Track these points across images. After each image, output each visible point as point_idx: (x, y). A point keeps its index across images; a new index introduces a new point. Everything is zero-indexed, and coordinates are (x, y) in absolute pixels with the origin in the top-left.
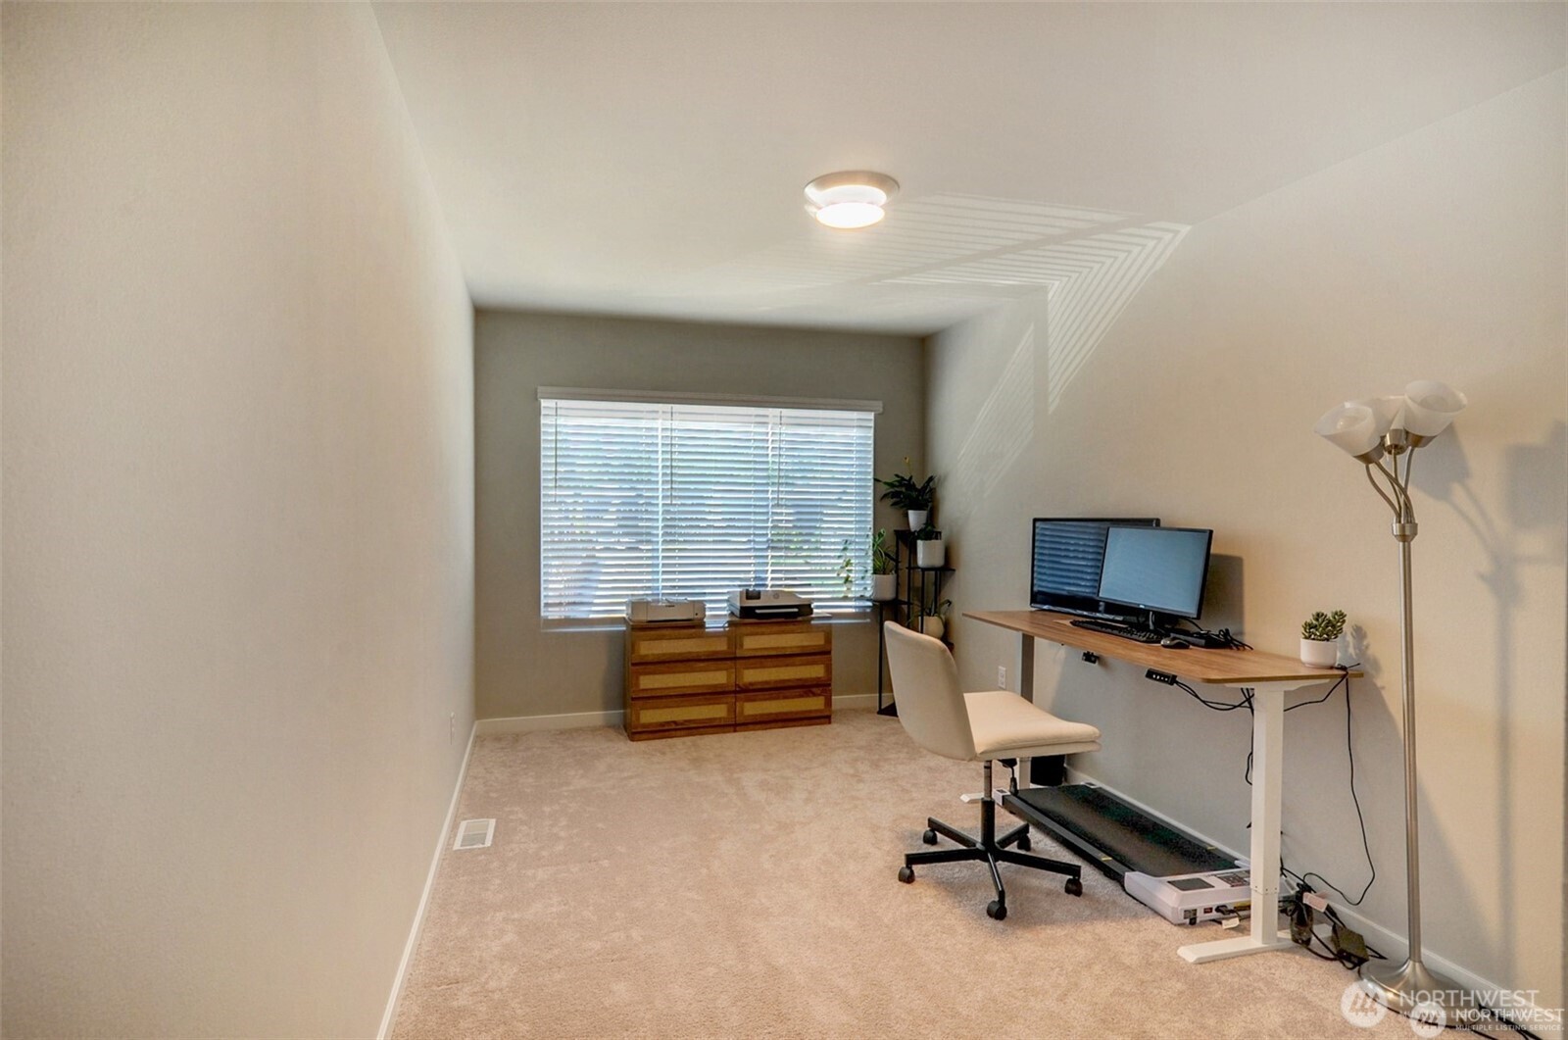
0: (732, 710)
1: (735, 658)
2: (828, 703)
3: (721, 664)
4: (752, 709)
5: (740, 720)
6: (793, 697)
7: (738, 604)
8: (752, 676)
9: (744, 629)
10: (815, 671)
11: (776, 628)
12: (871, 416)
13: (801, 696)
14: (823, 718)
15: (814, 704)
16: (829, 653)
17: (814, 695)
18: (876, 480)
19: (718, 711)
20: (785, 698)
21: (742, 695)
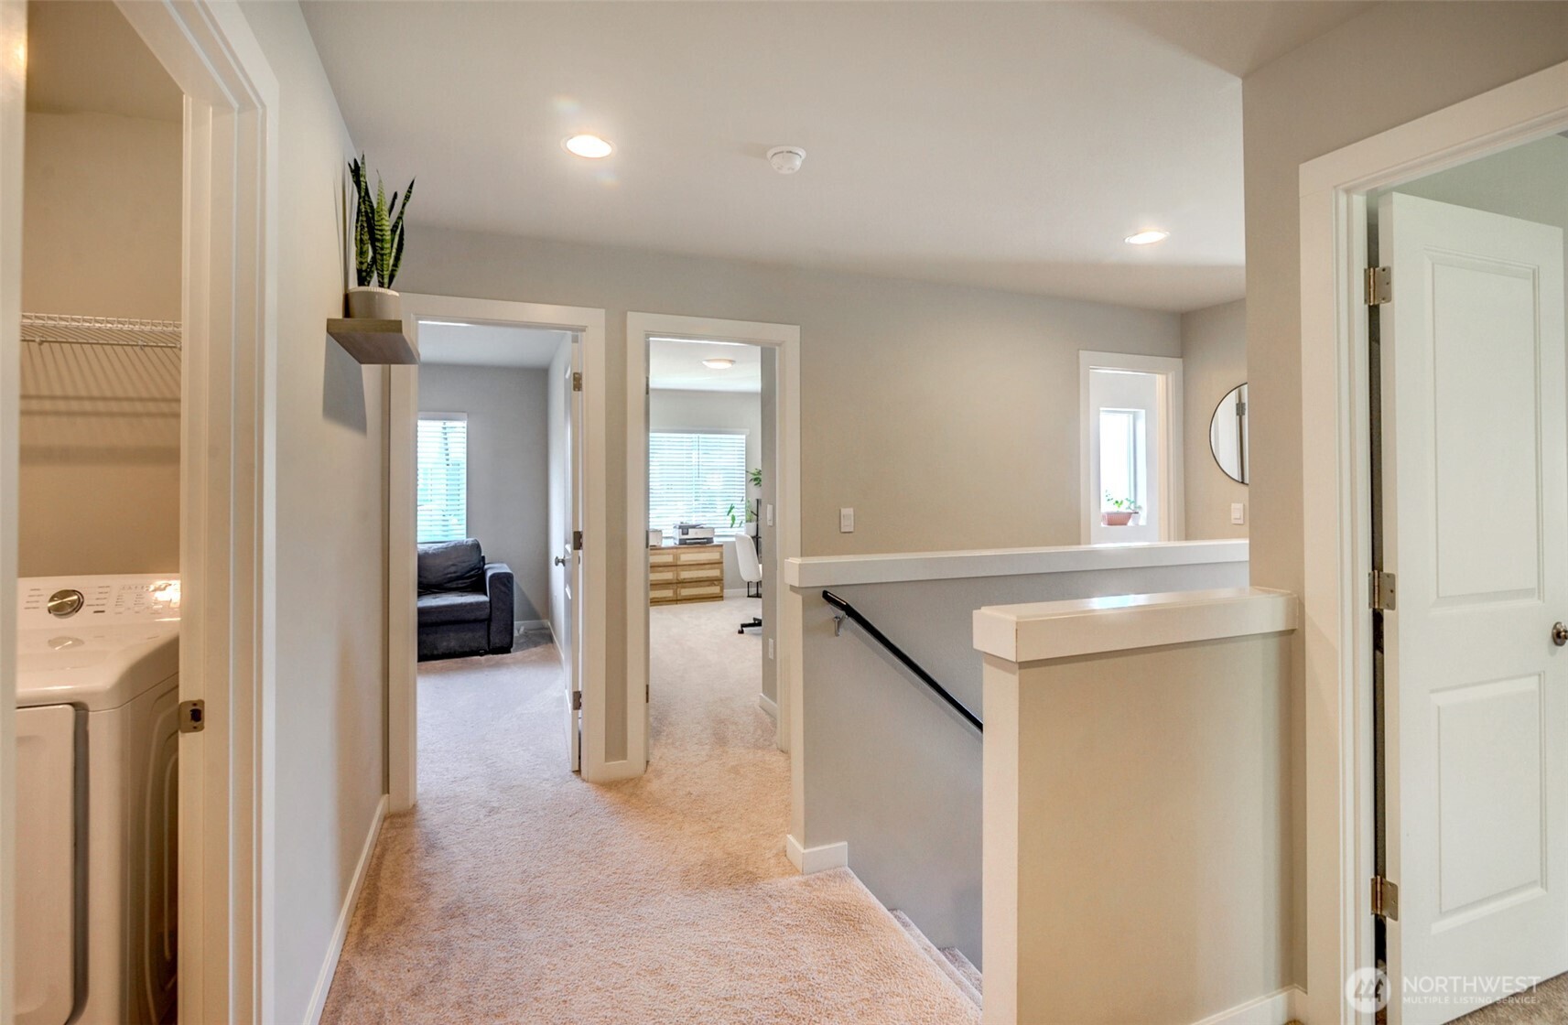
0: (675, 593)
1: (677, 566)
2: (722, 590)
3: (670, 568)
4: (685, 592)
5: (679, 598)
6: (705, 586)
7: (678, 538)
8: (685, 575)
9: (679, 551)
10: (714, 573)
11: (696, 550)
12: (744, 437)
13: (709, 586)
14: (719, 597)
15: (715, 590)
16: (722, 563)
17: (715, 585)
18: (747, 472)
19: (668, 593)
20: (701, 586)
21: (679, 585)
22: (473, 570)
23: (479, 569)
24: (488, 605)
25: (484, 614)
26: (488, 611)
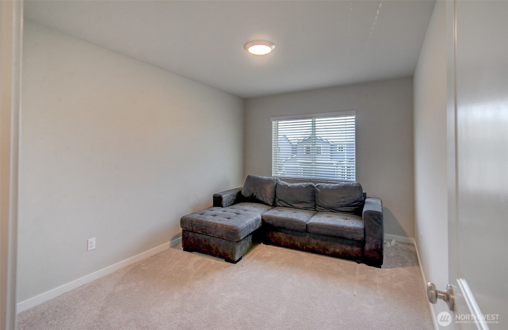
22: (356, 202)
23: (361, 201)
24: (363, 232)
25: (360, 236)
26: (362, 236)
